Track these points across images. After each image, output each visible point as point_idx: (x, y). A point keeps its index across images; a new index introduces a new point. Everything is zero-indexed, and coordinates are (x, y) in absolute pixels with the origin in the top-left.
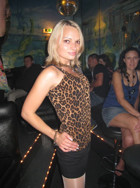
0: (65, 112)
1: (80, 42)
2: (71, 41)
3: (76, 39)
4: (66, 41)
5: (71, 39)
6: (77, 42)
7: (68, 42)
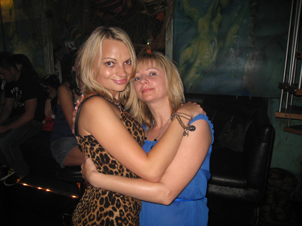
0: (116, 170)
1: (131, 61)
2: (117, 63)
3: (125, 58)
4: (109, 63)
5: (115, 60)
6: (127, 62)
7: (112, 64)
